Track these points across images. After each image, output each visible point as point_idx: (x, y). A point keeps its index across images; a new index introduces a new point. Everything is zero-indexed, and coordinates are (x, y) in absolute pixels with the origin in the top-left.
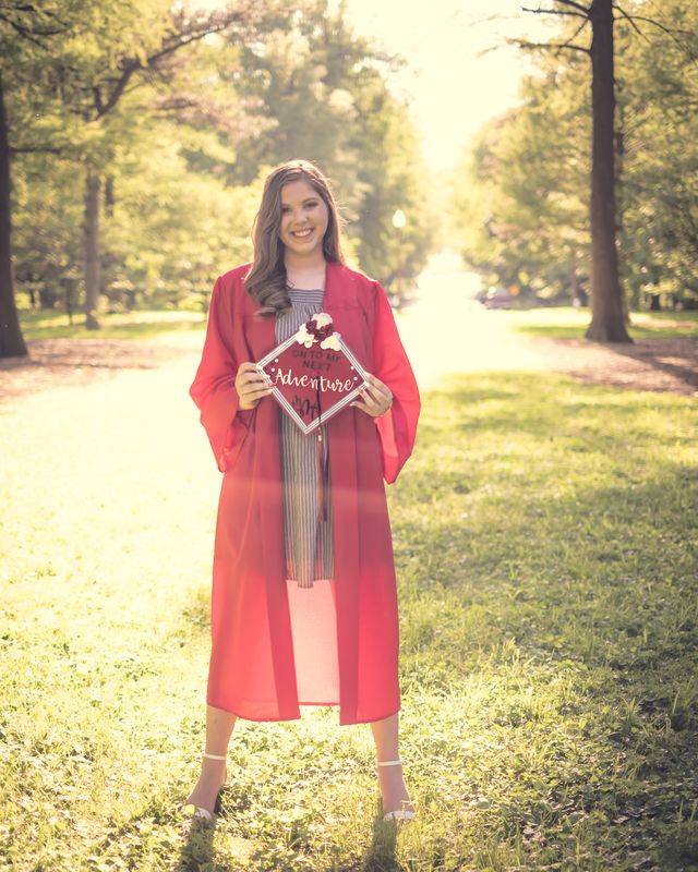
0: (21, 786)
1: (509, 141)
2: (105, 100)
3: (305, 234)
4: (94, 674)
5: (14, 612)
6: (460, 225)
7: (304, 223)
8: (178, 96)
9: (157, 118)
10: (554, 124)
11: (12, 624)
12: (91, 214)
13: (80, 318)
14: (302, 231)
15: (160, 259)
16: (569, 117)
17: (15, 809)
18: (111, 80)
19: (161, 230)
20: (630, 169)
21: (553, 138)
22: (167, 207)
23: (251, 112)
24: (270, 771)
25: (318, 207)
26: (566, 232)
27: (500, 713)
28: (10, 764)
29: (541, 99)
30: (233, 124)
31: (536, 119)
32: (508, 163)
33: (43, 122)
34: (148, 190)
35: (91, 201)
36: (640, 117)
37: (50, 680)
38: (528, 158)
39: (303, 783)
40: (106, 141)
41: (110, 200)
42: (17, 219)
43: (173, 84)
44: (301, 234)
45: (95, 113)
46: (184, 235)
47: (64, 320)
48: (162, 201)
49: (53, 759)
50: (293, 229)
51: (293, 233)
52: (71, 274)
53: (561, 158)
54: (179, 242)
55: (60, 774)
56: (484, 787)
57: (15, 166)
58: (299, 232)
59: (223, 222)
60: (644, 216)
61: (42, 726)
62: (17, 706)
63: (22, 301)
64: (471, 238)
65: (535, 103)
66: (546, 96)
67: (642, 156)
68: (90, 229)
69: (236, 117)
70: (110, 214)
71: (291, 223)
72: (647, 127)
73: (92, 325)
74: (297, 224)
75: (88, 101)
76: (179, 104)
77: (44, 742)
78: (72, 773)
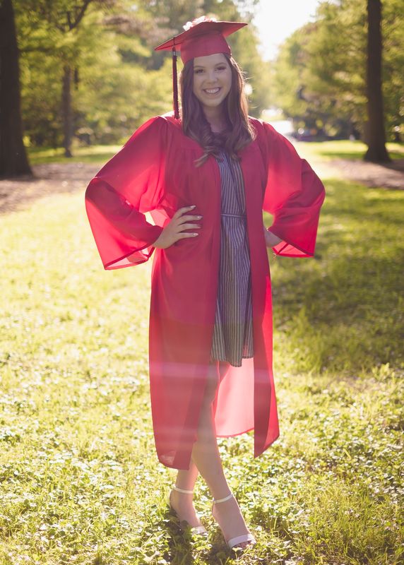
0: (75, 487)
1: (314, 42)
2: (73, 21)
3: (214, 91)
4: (111, 395)
5: (50, 348)
6: (281, 93)
7: (214, 82)
8: (117, 17)
9: (106, 30)
10: (341, 31)
11: (50, 357)
12: (66, 88)
13: (61, 151)
14: (213, 89)
15: (107, 115)
16: (350, 26)
17: (74, 505)
18: (77, 8)
19: (107, 98)
20: (387, 58)
21: (340, 40)
22: (111, 84)
23: (161, 26)
24: (247, 471)
25: (226, 70)
26: (348, 97)
27: (392, 421)
28: (66, 469)
29: (333, 15)
30: (151, 33)
31: (331, 28)
32: (313, 55)
33: (37, 34)
34: (99, 73)
35: (66, 81)
36: (392, 26)
37: (82, 400)
38: (326, 51)
39: (273, 480)
40: (76, 45)
41: (77, 80)
42: (24, 93)
43: (114, 10)
44: (212, 92)
45: (67, 28)
46: (121, 101)
47: (51, 153)
48: (108, 80)
49: (94, 463)
50: (206, 86)
51: (205, 90)
52: (55, 125)
53: (345, 52)
54: (118, 104)
55: (100, 475)
56: (399, 481)
57: (22, 61)
58: (210, 89)
59: (144, 93)
60: (395, 86)
61: (83, 437)
62: (63, 421)
63: (26, 141)
64: (288, 101)
65: (329, 18)
66: (336, 15)
67: (394, 50)
68: (66, 97)
69: (152, 29)
70: (77, 88)
71: (204, 82)
72: (397, 32)
73: (68, 155)
74: (209, 83)
75: (64, 21)
76: (117, 21)
77: (86, 449)
78: (109, 474)
